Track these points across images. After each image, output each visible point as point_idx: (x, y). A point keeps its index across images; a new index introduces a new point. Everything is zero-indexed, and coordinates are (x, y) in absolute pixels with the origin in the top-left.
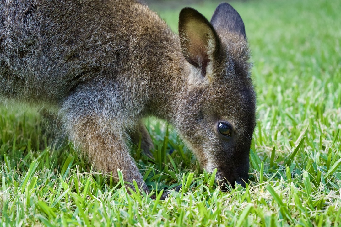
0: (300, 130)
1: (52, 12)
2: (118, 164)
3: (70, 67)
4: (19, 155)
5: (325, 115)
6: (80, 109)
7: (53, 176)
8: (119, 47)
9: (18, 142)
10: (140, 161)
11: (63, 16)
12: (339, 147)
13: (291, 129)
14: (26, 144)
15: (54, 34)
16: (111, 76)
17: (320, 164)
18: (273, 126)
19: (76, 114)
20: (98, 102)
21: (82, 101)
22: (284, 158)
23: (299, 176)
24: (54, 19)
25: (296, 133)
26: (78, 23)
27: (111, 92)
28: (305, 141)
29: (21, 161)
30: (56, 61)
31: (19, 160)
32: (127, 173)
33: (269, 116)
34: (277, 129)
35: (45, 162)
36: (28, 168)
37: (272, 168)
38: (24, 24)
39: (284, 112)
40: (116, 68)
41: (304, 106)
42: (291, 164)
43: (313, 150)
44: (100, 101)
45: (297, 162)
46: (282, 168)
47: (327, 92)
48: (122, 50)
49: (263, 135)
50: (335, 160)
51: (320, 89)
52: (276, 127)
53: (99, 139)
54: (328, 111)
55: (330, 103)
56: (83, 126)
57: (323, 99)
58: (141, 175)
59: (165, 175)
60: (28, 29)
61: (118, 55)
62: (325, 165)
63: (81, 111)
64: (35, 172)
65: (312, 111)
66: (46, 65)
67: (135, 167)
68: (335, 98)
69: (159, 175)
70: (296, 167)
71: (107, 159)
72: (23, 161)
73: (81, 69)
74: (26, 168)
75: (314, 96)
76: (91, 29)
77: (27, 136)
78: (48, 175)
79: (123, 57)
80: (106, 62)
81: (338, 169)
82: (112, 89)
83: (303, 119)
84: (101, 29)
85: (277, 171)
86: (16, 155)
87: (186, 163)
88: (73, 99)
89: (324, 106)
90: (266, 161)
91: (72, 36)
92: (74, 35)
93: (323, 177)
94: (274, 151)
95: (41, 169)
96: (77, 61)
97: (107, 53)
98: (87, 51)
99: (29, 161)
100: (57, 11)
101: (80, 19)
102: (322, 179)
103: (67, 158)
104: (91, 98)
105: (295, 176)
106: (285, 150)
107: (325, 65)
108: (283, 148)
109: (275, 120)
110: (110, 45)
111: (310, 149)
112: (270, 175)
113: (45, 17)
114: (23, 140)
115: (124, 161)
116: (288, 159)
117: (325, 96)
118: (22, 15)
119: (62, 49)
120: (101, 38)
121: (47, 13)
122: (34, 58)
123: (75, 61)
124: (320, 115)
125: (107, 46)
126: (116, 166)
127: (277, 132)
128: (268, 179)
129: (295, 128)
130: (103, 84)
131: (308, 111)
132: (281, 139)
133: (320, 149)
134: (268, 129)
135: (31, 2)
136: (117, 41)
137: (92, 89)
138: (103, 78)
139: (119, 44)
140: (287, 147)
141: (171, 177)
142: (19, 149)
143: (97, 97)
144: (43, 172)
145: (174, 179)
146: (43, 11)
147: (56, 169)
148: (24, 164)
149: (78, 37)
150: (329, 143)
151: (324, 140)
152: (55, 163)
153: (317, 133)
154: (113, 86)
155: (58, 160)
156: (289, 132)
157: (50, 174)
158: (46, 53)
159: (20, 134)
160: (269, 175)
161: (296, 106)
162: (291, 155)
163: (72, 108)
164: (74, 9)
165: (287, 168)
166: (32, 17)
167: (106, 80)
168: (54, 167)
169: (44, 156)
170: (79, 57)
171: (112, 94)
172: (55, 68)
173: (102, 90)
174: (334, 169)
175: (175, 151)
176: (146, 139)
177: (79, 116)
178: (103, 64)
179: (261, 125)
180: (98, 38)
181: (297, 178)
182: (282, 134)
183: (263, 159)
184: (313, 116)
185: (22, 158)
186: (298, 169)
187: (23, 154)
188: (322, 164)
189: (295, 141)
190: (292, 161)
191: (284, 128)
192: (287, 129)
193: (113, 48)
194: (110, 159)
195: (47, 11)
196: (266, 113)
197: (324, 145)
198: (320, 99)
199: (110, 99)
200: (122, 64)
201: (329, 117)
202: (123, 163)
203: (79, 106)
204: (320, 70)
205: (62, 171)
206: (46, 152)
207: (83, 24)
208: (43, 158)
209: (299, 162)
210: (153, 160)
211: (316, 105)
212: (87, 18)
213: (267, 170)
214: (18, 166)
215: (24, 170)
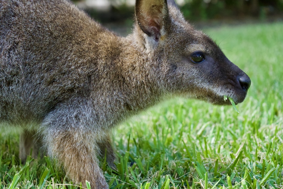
0: (239, 143)
1: (32, 46)
2: (89, 174)
3: (49, 90)
4: (4, 169)
5: (260, 130)
6: (59, 124)
7: (33, 187)
8: (89, 70)
9: (4, 157)
10: (106, 172)
11: (42, 48)
12: (272, 157)
13: (232, 143)
14: (11, 159)
15: (35, 63)
16: (85, 95)
17: (256, 172)
18: (217, 140)
19: (56, 129)
20: (75, 118)
21: (61, 118)
22: (226, 168)
23: (239, 184)
24: (34, 51)
25: (236, 147)
26: (55, 53)
27: (85, 109)
28: (243, 153)
29: (6, 174)
30: (38, 87)
31: (4, 173)
32: (96, 183)
33: (214, 132)
34: (220, 143)
35: (26, 174)
36: (12, 180)
37: (216, 177)
38: (9, 58)
39: (226, 129)
40: (89, 88)
41: (243, 123)
42: (231, 173)
43: (250, 161)
44: (76, 117)
45: (237, 172)
46: (225, 177)
47: (262, 110)
48: (92, 72)
49: (208, 148)
50: (268, 168)
51: (256, 108)
52: (219, 142)
53: (74, 151)
54: (263, 126)
55: (265, 119)
56: (62, 139)
57: (258, 116)
58: (107, 185)
59: (126, 185)
60: (12, 62)
61: (89, 77)
62: (260, 173)
63: (61, 126)
64: (17, 184)
65: (250, 127)
66: (30, 91)
67: (103, 177)
68: (269, 116)
69: (121, 184)
70: (236, 175)
71: (80, 169)
72: (8, 174)
73: (60, 91)
74: (10, 180)
75: (251, 114)
76: (65, 56)
77: (12, 152)
78: (28, 186)
79: (94, 78)
80: (79, 83)
81: (271, 177)
82: (86, 107)
83: (242, 134)
84: (74, 56)
85: (220, 179)
86: (2, 169)
87: (144, 174)
88: (53, 116)
89: (259, 123)
90: (211, 171)
91: (51, 64)
92: (52, 63)
93: (258, 184)
94: (217, 162)
95: (23, 180)
96: (56, 85)
97: (79, 75)
98: (63, 75)
99: (13, 173)
100: (36, 45)
101: (56, 49)
102: (258, 186)
103: (44, 170)
104: (68, 115)
105: (235, 184)
106: (227, 161)
107: (261, 87)
108: (225, 159)
109: (218, 136)
110: (82, 69)
111: (248, 160)
112: (215, 183)
113: (26, 50)
114: (8, 155)
115: (94, 173)
116: (229, 169)
117: (260, 114)
118: (7, 51)
119: (43, 76)
120: (74, 63)
121: (28, 47)
122: (19, 86)
123: (54, 85)
124: (256, 130)
125: (79, 70)
126: (87, 177)
127: (220, 146)
128: (213, 186)
129: (235, 142)
130: (78, 102)
131: (246, 127)
132: (224, 152)
133: (256, 160)
134: (213, 144)
135: (13, 40)
136: (87, 65)
137: (69, 107)
138: (78, 97)
139: (90, 67)
140: (228, 158)
141: (132, 186)
142: (5, 163)
143: (74, 113)
144: (24, 183)
145: (134, 188)
146: (24, 46)
147: (35, 181)
148: (8, 176)
149: (55, 64)
150: (263, 154)
151: (259, 152)
152: (35, 175)
153: (254, 146)
154: (86, 104)
155: (37, 173)
156: (230, 146)
157: (30, 184)
158: (29, 81)
159: (6, 150)
160: (213, 183)
161: (236, 123)
162: (232, 165)
163: (52, 124)
164: (51, 42)
165: (228, 177)
166: (15, 52)
167: (81, 99)
168: (34, 179)
169: (25, 170)
170: (57, 81)
171: (86, 110)
172: (37, 92)
173: (78, 107)
174: (267, 177)
175: (135, 164)
176: (112, 153)
177: (59, 131)
178: (77, 85)
179: (207, 140)
180: (72, 64)
181: (236, 185)
182: (224, 147)
183: (208, 169)
184: (250, 132)
185: (7, 171)
186: (238, 177)
187: (8, 168)
188: (258, 173)
189: (235, 153)
190: (233, 171)
191: (226, 142)
192: (229, 143)
193: (85, 71)
194: (83, 170)
195: (27, 45)
196: (211, 129)
197: (260, 156)
198: (256, 117)
199: (85, 115)
200: (94, 83)
201: (264, 132)
202: (93, 174)
203: (58, 122)
204: (256, 92)
205: (40, 181)
206: (27, 166)
207: (59, 53)
208: (24, 171)
209: (239, 171)
210: (117, 171)
211: (253, 122)
212: (62, 48)
213: (212, 179)
214: (3, 178)
215: (9, 181)
